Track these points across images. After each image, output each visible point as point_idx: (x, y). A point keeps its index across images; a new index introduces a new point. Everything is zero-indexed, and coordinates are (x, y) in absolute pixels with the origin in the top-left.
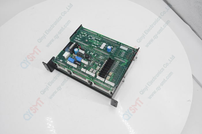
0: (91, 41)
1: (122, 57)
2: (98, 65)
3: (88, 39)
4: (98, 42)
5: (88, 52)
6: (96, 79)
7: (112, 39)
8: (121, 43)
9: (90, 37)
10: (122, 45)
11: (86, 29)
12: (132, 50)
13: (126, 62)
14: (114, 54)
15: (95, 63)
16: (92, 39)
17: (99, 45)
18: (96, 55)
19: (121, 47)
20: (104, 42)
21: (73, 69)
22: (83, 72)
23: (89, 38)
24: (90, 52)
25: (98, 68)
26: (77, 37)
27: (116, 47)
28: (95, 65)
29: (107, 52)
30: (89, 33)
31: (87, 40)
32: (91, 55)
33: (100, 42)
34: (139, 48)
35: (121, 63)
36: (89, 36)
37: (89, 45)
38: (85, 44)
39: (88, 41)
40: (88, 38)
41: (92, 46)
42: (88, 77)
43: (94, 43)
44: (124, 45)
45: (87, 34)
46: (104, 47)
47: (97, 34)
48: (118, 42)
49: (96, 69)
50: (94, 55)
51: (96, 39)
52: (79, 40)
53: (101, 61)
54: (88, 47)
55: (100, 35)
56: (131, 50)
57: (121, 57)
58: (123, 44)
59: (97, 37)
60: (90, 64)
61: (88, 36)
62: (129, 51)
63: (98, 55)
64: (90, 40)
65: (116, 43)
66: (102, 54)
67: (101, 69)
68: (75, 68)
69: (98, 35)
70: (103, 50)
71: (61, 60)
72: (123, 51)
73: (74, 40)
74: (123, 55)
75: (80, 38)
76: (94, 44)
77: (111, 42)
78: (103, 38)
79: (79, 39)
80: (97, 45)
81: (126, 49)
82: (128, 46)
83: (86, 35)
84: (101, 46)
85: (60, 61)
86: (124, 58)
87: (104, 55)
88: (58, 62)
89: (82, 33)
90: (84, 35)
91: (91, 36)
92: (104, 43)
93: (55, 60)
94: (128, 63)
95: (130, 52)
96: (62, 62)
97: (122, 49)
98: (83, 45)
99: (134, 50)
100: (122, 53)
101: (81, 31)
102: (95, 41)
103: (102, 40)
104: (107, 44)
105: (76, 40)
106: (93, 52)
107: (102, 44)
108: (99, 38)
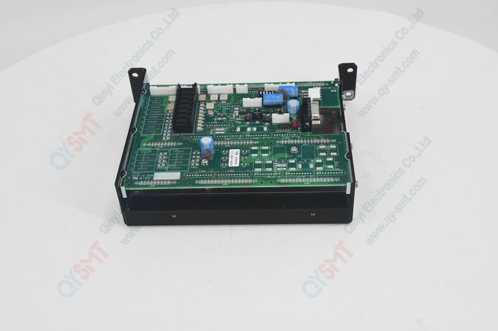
0: (280, 155)
1: (160, 152)
3: (295, 156)
4: (257, 162)
5: (265, 129)
9: (293, 165)
10: (178, 181)
12: (139, 180)
13: (146, 146)
14: (186, 151)
16: (281, 163)
17: (247, 155)
18: (238, 129)
19: (176, 176)
20: (240, 167)
23: (291, 161)
24: (260, 129)
25: (210, 106)
26: (333, 151)
27: (192, 170)
33: (251, 164)
36: (300, 166)
37: (278, 146)
41: (266, 146)
43: (266, 155)
44: (172, 184)
46: (228, 155)
50: (243, 129)
51: (270, 166)
52: (320, 144)
53: (215, 124)
56: (143, 180)
57: (163, 152)
58: (177, 185)
59: (269, 172)
61: (305, 166)
62: (146, 174)
63: (231, 131)
64: (288, 159)
66: (223, 140)
69: (274, 179)
70: (228, 149)
72: (167, 168)
74: (162, 157)
75: (323, 151)
76: (265, 151)
79: (321, 147)
80: (255, 152)
81: (158, 176)
82: (156, 186)
83: (311, 166)
84: (241, 155)
86: (154, 151)
89: (332, 167)
90: (317, 165)
91: (294, 169)
92: (238, 165)
95: (143, 174)
97: (170, 170)
98: (297, 139)
100: (167, 160)
101: (338, 169)
102: (271, 162)
103: (248, 171)
104: (227, 166)
105: (328, 141)
106: (252, 133)
107: (240, 162)
108: (261, 172)
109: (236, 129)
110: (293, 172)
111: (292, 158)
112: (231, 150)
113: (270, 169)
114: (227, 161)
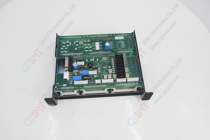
0: (81, 47)
1: (125, 48)
2: (108, 68)
3: (76, 47)
4: (89, 44)
5: (87, 60)
6: (116, 83)
7: (101, 35)
8: (113, 35)
9: (77, 43)
10: (115, 36)
11: (65, 37)
12: (128, 36)
13: (131, 51)
14: (115, 49)
15: (102, 67)
16: (81, 44)
17: (93, 47)
18: (97, 59)
19: (116, 38)
21: (86, 87)
22: (98, 84)
23: (77, 45)
24: (89, 60)
25: (110, 71)
26: (62, 50)
27: (111, 40)
28: (104, 70)
29: (106, 50)
30: (72, 39)
31: (76, 49)
32: (92, 62)
33: (91, 44)
34: (134, 31)
35: (127, 54)
36: (74, 43)
37: (82, 52)
38: (77, 54)
39: (78, 48)
40: (75, 45)
41: (86, 52)
42: (106, 86)
43: (86, 47)
44: (117, 35)
45: (70, 41)
46: (100, 47)
47: (81, 36)
48: (110, 35)
49: (109, 74)
50: (95, 60)
51: (85, 43)
52: (67, 53)
53: (107, 62)
54: (82, 55)
55: (86, 36)
56: (127, 36)
57: (123, 48)
58: (115, 34)
59: (85, 40)
60: (99, 71)
61: (72, 43)
62: (127, 38)
63: (100, 58)
64: (78, 46)
65: (108, 37)
66: (103, 54)
67: (114, 70)
68: (87, 85)
69: (83, 37)
70: (100, 50)
71: (64, 85)
72: (120, 41)
73: (61, 55)
74: (123, 45)
75: (66, 50)
76: (87, 49)
77: (103, 37)
78: (90, 38)
79: (66, 52)
80: (90, 49)
81: (122, 38)
82: (122, 34)
83: (70, 43)
84: (95, 47)
85: (64, 87)
86: (127, 48)
87: (105, 55)
88: (62, 88)
89: (63, 43)
90: (68, 44)
91: (77, 42)
92: (96, 43)
93: (58, 89)
94: (134, 51)
96: (67, 86)
97: (119, 40)
98: (75, 55)
99: (130, 36)
100: (121, 45)
101: (61, 42)
102: (85, 44)
103: (92, 40)
104: (99, 42)
105: (63, 55)
106: (92, 58)
107: (95, 44)
108: (88, 40)
109: (99, 60)
110: (77, 40)
111: (77, 46)
112: (99, 49)
113: (84, 41)
114: (100, 44)
